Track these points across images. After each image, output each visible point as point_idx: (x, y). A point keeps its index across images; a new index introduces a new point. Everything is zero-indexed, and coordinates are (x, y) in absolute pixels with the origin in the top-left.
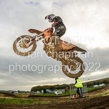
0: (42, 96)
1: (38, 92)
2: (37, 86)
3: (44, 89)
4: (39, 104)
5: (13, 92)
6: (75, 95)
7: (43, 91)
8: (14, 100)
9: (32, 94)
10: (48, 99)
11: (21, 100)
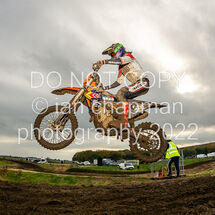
0: (94, 172)
3: (99, 156)
4: (92, 186)
5: (37, 161)
6: (160, 171)
7: (96, 162)
8: (40, 176)
9: (75, 167)
10: (106, 177)
11: (52, 176)
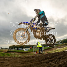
0: (16, 52)
1: (13, 49)
2: (13, 45)
3: (17, 47)
4: (15, 57)
6: (36, 52)
7: (16, 49)
9: (10, 50)
10: (19, 53)
